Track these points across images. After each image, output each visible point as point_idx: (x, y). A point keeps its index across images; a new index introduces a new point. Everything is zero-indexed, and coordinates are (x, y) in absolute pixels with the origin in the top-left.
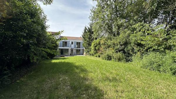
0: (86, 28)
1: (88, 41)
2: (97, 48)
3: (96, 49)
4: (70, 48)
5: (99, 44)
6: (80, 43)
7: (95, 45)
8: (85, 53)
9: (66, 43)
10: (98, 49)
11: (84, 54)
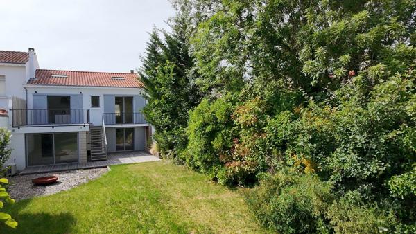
0: (155, 37)
1: (169, 102)
2: (217, 143)
3: (211, 145)
4: (82, 129)
5: (229, 123)
6: (129, 100)
7: (205, 125)
8: (154, 146)
9: (65, 100)
10: (225, 148)
11: (151, 151)
